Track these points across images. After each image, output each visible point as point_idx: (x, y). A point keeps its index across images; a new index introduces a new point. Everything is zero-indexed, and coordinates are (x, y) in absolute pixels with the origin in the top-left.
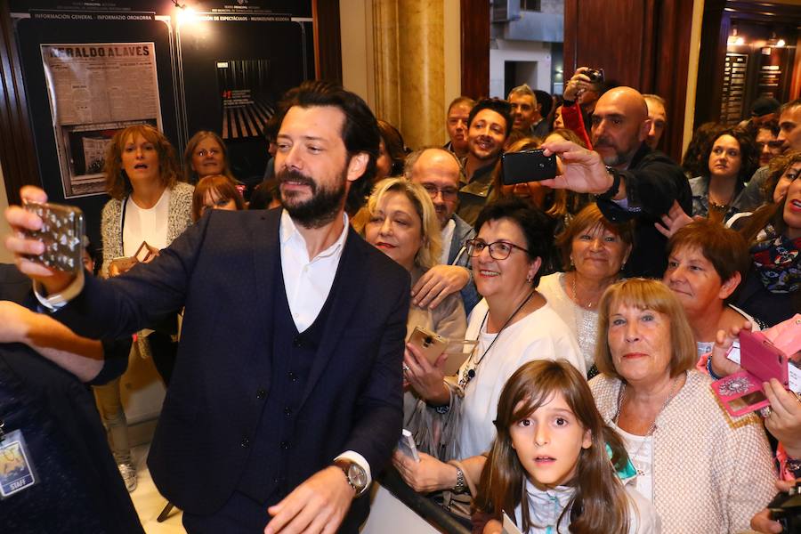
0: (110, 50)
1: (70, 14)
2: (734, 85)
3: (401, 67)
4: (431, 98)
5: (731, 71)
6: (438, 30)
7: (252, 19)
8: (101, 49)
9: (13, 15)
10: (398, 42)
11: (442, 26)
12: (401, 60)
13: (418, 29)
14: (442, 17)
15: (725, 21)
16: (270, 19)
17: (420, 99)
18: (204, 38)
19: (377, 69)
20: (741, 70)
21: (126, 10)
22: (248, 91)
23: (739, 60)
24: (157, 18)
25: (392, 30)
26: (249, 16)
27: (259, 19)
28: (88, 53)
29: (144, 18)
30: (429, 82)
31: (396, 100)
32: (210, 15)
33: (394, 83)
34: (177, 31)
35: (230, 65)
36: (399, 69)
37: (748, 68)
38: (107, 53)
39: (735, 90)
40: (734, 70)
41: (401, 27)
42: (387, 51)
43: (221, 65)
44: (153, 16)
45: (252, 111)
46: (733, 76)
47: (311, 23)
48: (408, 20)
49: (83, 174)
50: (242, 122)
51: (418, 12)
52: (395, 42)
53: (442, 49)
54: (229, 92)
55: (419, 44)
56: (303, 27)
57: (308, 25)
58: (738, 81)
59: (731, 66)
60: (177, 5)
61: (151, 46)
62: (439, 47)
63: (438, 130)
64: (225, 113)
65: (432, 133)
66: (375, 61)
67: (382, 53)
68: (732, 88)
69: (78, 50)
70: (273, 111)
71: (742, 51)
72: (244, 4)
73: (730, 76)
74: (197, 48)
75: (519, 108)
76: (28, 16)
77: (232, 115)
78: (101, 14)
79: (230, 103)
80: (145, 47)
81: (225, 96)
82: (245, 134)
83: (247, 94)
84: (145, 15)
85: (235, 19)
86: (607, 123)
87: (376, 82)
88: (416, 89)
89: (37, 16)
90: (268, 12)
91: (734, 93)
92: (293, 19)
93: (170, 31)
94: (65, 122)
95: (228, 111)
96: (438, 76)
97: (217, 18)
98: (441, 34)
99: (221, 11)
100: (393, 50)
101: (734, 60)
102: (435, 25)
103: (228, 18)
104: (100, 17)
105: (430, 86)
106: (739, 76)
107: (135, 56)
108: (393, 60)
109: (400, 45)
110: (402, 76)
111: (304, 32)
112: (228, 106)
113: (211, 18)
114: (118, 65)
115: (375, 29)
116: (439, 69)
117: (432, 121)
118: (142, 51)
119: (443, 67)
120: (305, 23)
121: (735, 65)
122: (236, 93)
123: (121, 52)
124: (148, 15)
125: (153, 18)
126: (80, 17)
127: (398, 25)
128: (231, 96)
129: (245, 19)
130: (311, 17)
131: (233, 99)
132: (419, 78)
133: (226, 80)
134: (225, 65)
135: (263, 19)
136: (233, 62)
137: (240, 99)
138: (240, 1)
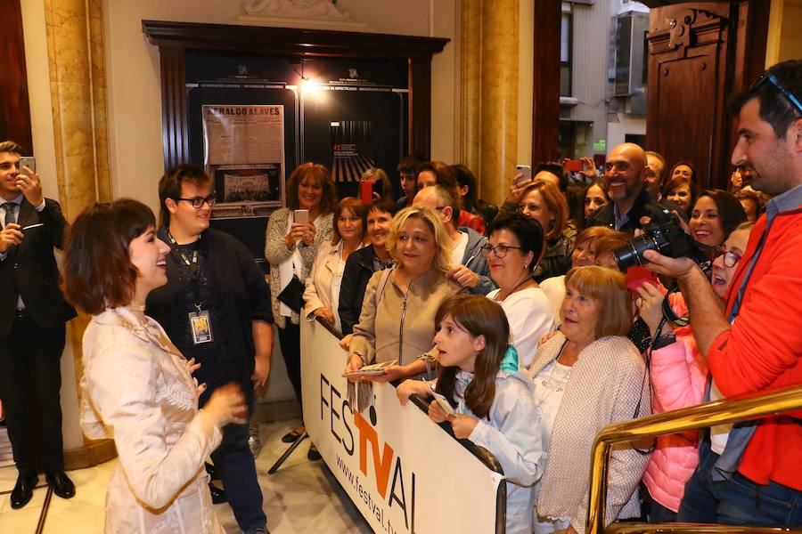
0: (251, 110)
1: (225, 84)
3: (482, 131)
4: (505, 156)
6: (514, 100)
7: (361, 89)
8: (245, 109)
9: (188, 85)
10: (480, 110)
11: (517, 97)
12: (483, 125)
13: (496, 100)
14: (517, 90)
16: (374, 90)
17: (496, 158)
18: (322, 102)
19: (463, 133)
21: (265, 81)
22: (354, 145)
24: (287, 87)
25: (476, 100)
26: (358, 87)
27: (366, 89)
28: (235, 111)
29: (278, 87)
30: (506, 144)
31: (478, 159)
32: (328, 86)
33: (476, 144)
34: (302, 97)
35: (341, 124)
36: (480, 132)
38: (248, 113)
41: (483, 98)
42: (470, 117)
43: (333, 124)
45: (356, 162)
47: (407, 93)
48: (489, 93)
49: (222, 202)
50: (347, 170)
51: (497, 86)
52: (478, 110)
53: (516, 117)
54: (339, 146)
56: (401, 97)
57: (406, 95)
60: (303, 78)
61: (281, 108)
62: (514, 115)
65: (505, 186)
66: (462, 125)
67: (467, 119)
69: (228, 109)
70: (373, 162)
74: (316, 110)
76: (197, 85)
77: (340, 163)
78: (247, 84)
79: (339, 154)
80: (277, 109)
81: (335, 148)
82: (349, 179)
83: (353, 147)
84: (279, 85)
85: (347, 89)
87: (462, 142)
88: (494, 149)
89: (203, 85)
90: (374, 84)
92: (394, 90)
93: (297, 97)
94: (214, 162)
95: (337, 160)
96: (513, 139)
97: (333, 88)
98: (516, 105)
99: (336, 83)
100: (476, 116)
102: (511, 97)
103: (341, 88)
104: (246, 86)
105: (506, 147)
107: (269, 115)
108: (476, 124)
109: (482, 113)
110: (483, 139)
111: (402, 100)
112: (337, 156)
113: (328, 88)
114: (256, 121)
115: (462, 99)
116: (513, 133)
117: (507, 176)
118: (274, 112)
119: (516, 131)
120: (403, 93)
122: (345, 146)
123: (258, 111)
124: (281, 85)
125: (284, 87)
126: (232, 86)
127: (481, 96)
128: (340, 148)
129: (355, 89)
130: (407, 88)
131: (341, 151)
132: (498, 141)
133: (337, 136)
134: (337, 124)
135: (371, 89)
136: (343, 123)
137: (347, 151)
138: (352, 76)
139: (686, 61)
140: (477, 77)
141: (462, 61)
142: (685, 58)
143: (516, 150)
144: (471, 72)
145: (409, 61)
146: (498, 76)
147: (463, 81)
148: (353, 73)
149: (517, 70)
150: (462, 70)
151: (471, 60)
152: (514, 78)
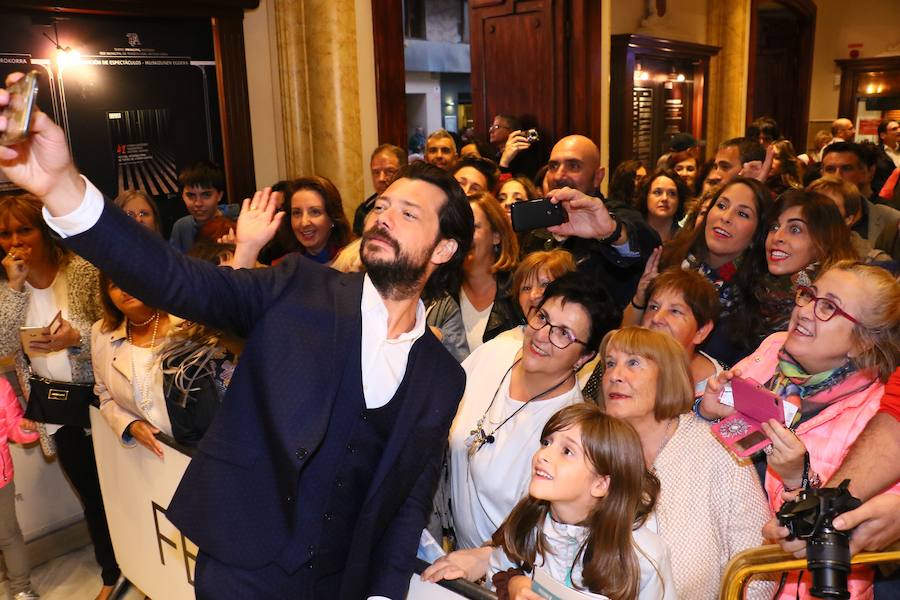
2: (643, 119)
3: (312, 113)
4: (347, 145)
5: (638, 105)
6: (351, 71)
7: (147, 63)
10: (307, 85)
11: (355, 68)
12: (312, 105)
13: (330, 71)
14: (355, 58)
15: (630, 56)
16: (167, 63)
17: (335, 147)
18: (92, 84)
19: (286, 116)
20: (648, 104)
22: (145, 144)
23: (645, 94)
24: (33, 61)
25: (301, 73)
26: (142, 60)
27: (155, 63)
29: (17, 61)
30: (344, 128)
32: (98, 59)
33: (305, 131)
34: (60, 77)
35: (123, 115)
36: (309, 116)
37: (654, 101)
39: (644, 124)
40: (642, 104)
41: (309, 70)
42: (296, 95)
43: (113, 116)
44: (28, 59)
45: (151, 168)
46: (641, 110)
47: (213, 67)
48: (318, 63)
50: (139, 180)
51: (329, 53)
52: (305, 85)
53: (357, 93)
54: (124, 147)
55: (331, 88)
56: (204, 72)
57: (211, 70)
58: (646, 115)
59: (638, 100)
60: (59, 47)
62: (352, 91)
63: (355, 180)
64: (120, 170)
65: (349, 183)
66: (283, 108)
67: (290, 98)
68: (641, 122)
70: (174, 167)
71: (648, 85)
72: (136, 46)
73: (638, 110)
74: (84, 96)
75: (440, 151)
77: (129, 173)
79: (126, 158)
81: (119, 151)
83: (144, 148)
84: (19, 58)
85: (127, 63)
86: (565, 167)
87: (285, 129)
90: (164, 55)
91: (643, 127)
92: (193, 63)
93: (51, 77)
95: (124, 167)
96: (354, 121)
97: (106, 63)
98: (355, 78)
99: (110, 54)
100: (303, 94)
101: (640, 94)
102: (348, 67)
103: (119, 62)
105: (346, 133)
106: (647, 110)
108: (303, 105)
109: (310, 90)
110: (314, 122)
111: (205, 77)
112: (123, 162)
113: (99, 62)
115: (281, 72)
116: (354, 114)
117: (349, 170)
119: (358, 111)
120: (206, 66)
121: (642, 99)
122: (132, 147)
124: (22, 58)
125: (29, 61)
127: (306, 67)
128: (126, 151)
129: (139, 63)
130: (213, 60)
131: (128, 155)
132: (333, 124)
133: (120, 134)
134: (117, 116)
135: (159, 63)
136: (127, 113)
137: (136, 153)
138: (133, 44)
139: (517, 18)
140: (299, 42)
141: (277, 20)
142: (515, 13)
143: (359, 135)
144: (291, 35)
145: (213, 21)
146: (330, 41)
147: (280, 48)
148: (134, 39)
149: (354, 32)
150: (278, 33)
151: (291, 19)
152: (350, 43)
